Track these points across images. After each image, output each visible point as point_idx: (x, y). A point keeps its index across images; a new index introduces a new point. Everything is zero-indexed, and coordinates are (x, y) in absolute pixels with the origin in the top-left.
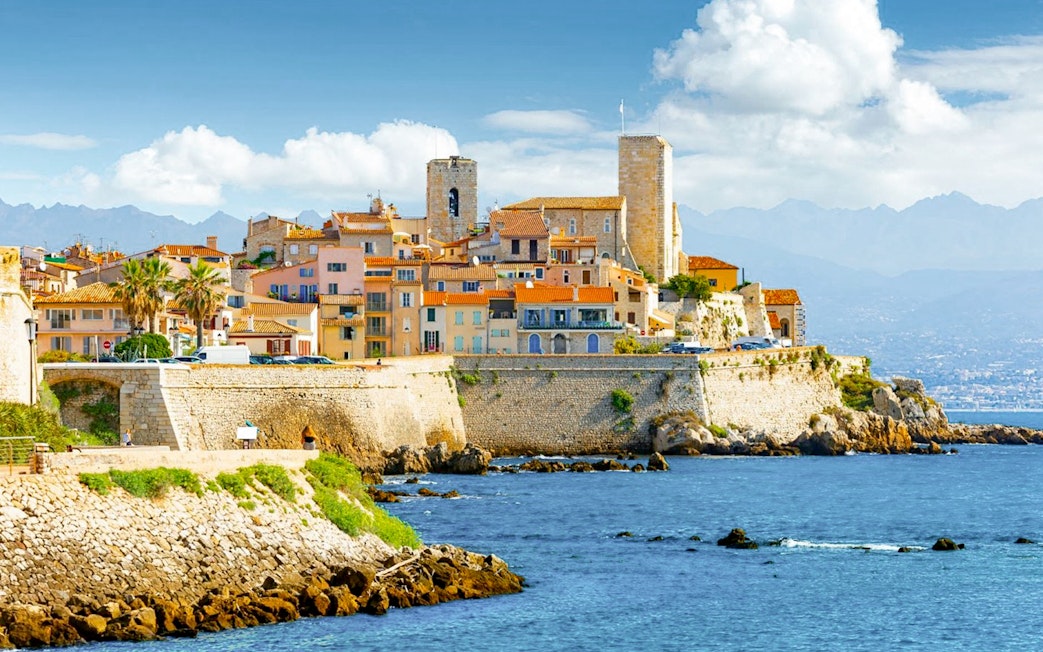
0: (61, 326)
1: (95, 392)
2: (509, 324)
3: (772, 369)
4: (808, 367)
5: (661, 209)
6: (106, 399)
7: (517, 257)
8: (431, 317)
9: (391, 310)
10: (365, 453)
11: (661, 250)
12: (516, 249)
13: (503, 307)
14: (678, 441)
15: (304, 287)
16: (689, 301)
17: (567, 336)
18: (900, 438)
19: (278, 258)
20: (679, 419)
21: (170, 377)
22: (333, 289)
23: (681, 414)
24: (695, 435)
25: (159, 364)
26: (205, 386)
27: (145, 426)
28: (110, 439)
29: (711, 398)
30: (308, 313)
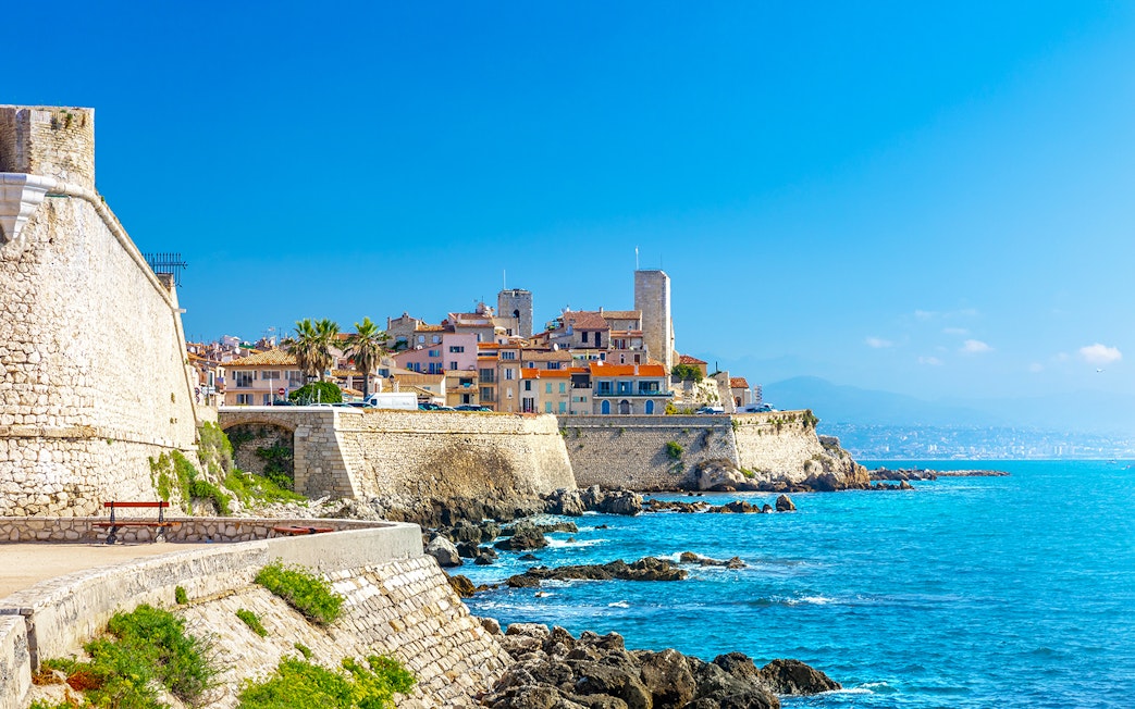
0: (245, 385)
1: (269, 436)
2: (586, 393)
3: (779, 427)
4: (801, 425)
5: (664, 320)
6: (280, 443)
7: (586, 345)
8: (528, 388)
9: (497, 382)
10: (525, 496)
11: (664, 349)
12: (585, 339)
13: (581, 380)
14: (719, 481)
15: (432, 365)
16: (688, 383)
17: (630, 402)
18: (862, 477)
19: (410, 345)
20: (718, 464)
21: (344, 419)
22: (454, 366)
23: (720, 460)
24: (732, 477)
25: (330, 407)
26: (377, 430)
27: (319, 470)
28: (284, 484)
29: (741, 448)
30: (439, 383)
